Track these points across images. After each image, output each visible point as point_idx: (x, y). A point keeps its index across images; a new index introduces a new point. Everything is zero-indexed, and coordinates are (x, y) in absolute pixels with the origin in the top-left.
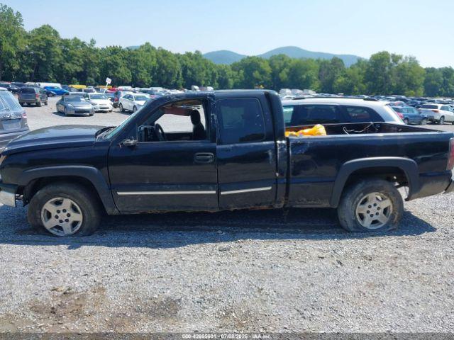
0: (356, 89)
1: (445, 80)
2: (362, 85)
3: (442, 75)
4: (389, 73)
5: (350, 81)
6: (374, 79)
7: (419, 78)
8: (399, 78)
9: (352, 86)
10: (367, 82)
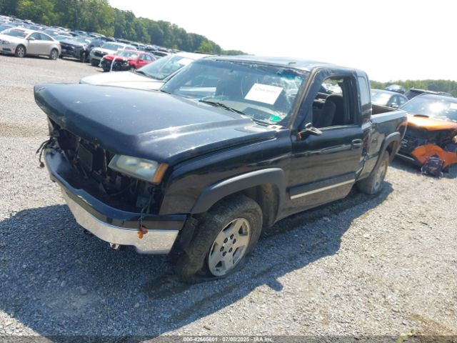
0: (45, 17)
1: (127, 24)
2: (52, 14)
3: (124, 17)
4: (81, 6)
5: (38, 7)
6: (66, 11)
7: (109, 18)
8: (91, 14)
9: (40, 13)
10: (58, 12)
